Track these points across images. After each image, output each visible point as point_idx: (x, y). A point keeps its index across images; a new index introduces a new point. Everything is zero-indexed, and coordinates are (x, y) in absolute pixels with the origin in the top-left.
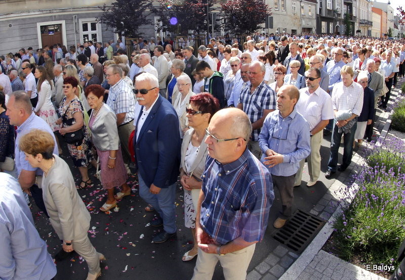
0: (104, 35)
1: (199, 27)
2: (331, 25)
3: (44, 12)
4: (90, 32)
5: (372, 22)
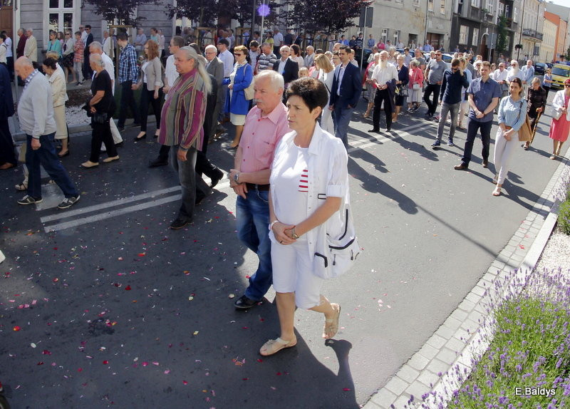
0: (85, 16)
2: (476, 33)
4: (61, 10)
5: (542, 35)
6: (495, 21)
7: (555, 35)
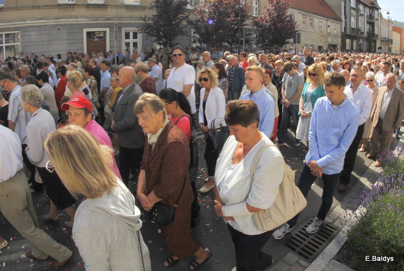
0: (144, 44)
1: (232, 40)
2: (355, 43)
3: (91, 19)
4: (131, 40)
5: (392, 40)
6: (365, 35)
7: (399, 40)
